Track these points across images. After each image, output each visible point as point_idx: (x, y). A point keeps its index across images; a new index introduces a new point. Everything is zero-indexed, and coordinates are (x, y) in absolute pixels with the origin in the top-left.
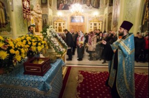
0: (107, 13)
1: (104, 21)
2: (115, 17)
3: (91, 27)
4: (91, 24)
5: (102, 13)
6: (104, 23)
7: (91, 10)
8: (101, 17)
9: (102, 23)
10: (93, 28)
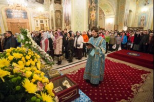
0: (53, 10)
1: (50, 18)
2: (67, 16)
3: (37, 25)
4: (37, 21)
5: (48, 9)
6: (51, 20)
7: (35, 5)
8: (47, 14)
9: (49, 20)
10: (39, 26)
